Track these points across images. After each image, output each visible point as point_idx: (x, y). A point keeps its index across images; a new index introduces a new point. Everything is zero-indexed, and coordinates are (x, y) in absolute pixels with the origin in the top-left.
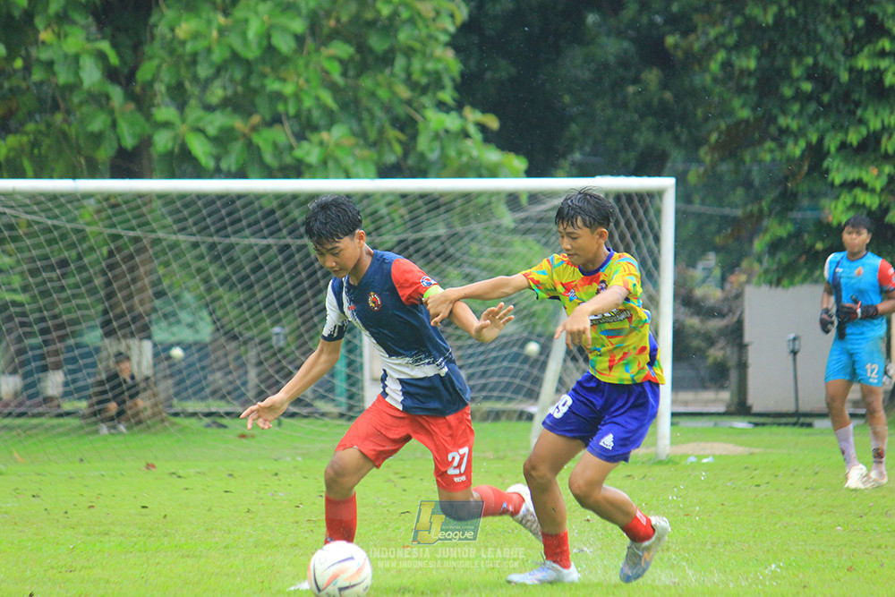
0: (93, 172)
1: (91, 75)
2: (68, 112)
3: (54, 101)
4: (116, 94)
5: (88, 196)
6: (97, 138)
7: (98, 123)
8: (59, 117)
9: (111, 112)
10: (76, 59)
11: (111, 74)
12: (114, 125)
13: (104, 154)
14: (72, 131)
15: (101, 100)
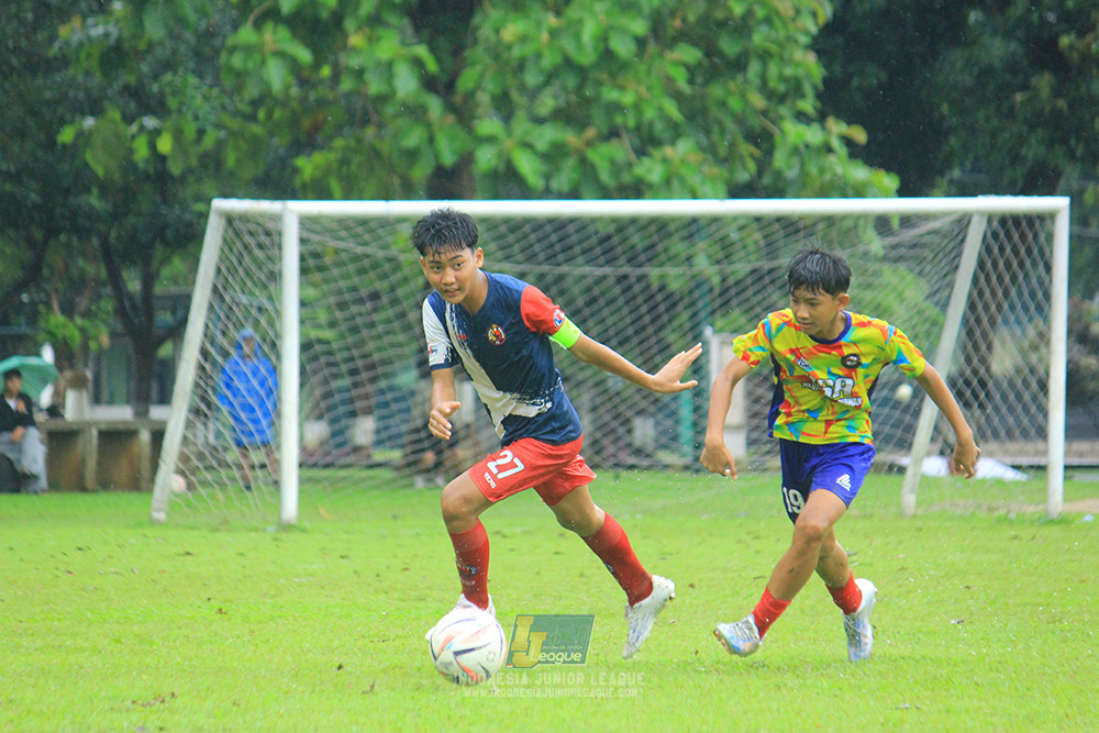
0: (408, 193)
1: (406, 84)
2: (380, 126)
3: (364, 113)
4: (434, 105)
5: (401, 220)
6: (412, 155)
7: (414, 138)
8: (370, 132)
9: (429, 125)
10: (388, 68)
11: (429, 83)
12: (431, 140)
13: (421, 172)
14: (385, 147)
15: (416, 112)
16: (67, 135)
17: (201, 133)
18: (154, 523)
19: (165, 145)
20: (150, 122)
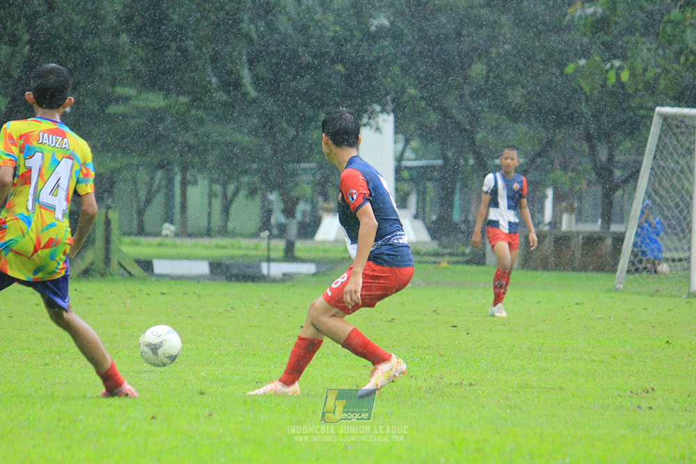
16: (570, 69)
17: (645, 70)
18: (617, 290)
19: (625, 76)
20: (617, 63)
